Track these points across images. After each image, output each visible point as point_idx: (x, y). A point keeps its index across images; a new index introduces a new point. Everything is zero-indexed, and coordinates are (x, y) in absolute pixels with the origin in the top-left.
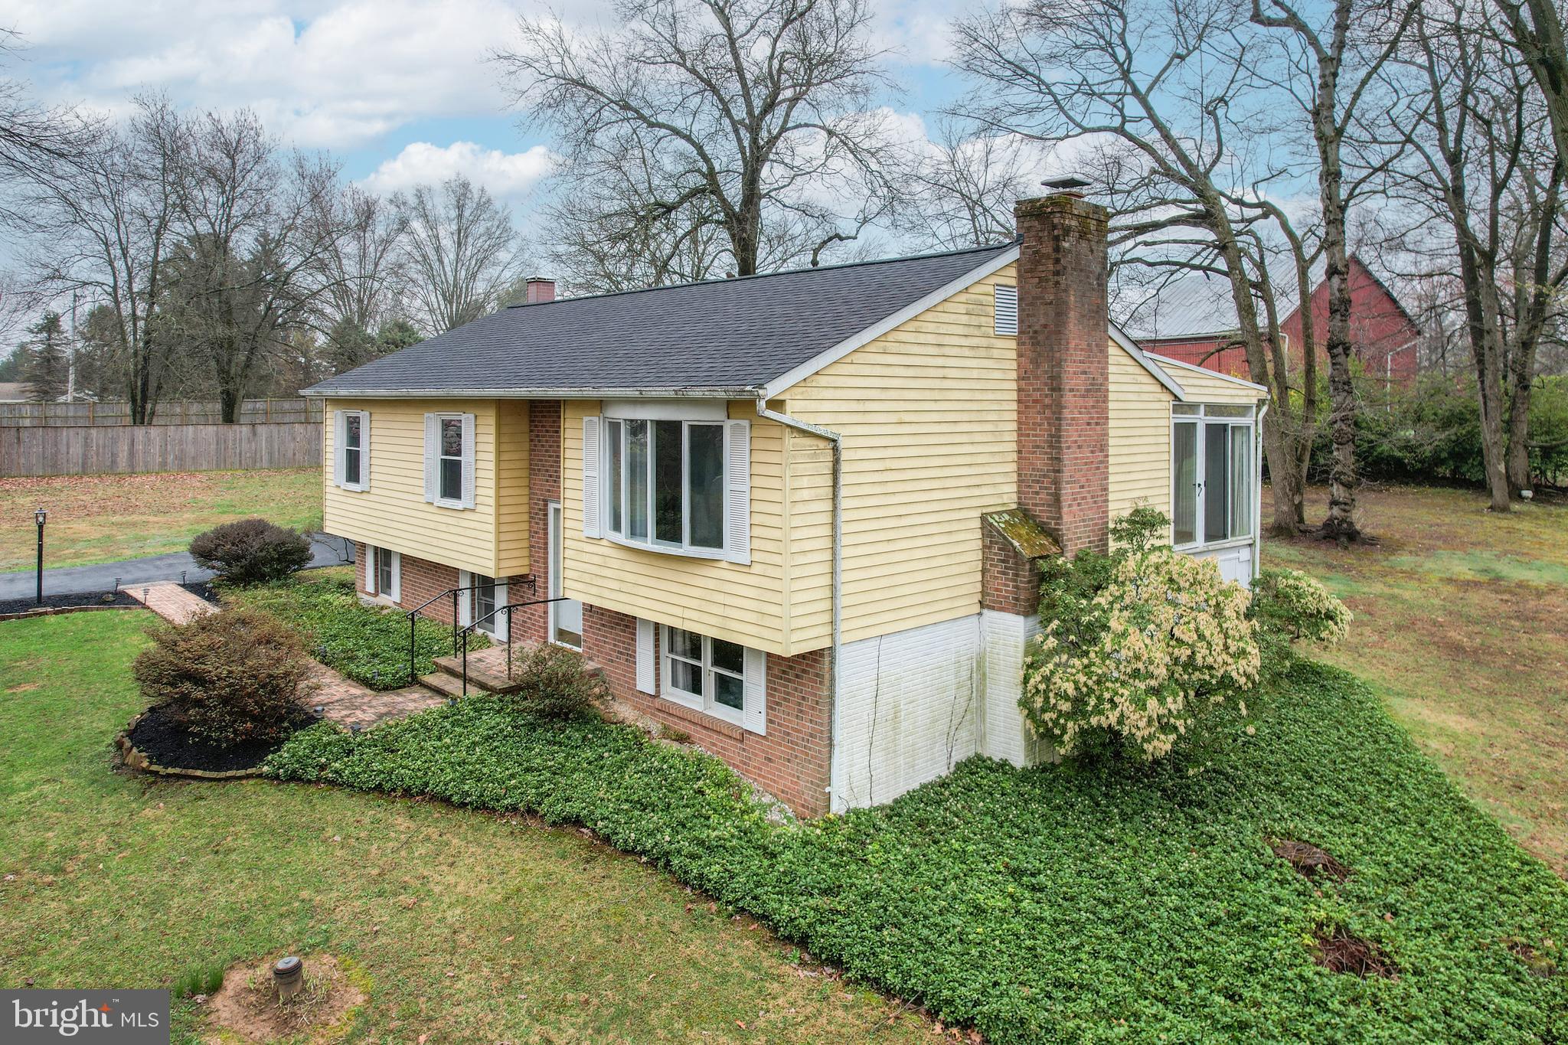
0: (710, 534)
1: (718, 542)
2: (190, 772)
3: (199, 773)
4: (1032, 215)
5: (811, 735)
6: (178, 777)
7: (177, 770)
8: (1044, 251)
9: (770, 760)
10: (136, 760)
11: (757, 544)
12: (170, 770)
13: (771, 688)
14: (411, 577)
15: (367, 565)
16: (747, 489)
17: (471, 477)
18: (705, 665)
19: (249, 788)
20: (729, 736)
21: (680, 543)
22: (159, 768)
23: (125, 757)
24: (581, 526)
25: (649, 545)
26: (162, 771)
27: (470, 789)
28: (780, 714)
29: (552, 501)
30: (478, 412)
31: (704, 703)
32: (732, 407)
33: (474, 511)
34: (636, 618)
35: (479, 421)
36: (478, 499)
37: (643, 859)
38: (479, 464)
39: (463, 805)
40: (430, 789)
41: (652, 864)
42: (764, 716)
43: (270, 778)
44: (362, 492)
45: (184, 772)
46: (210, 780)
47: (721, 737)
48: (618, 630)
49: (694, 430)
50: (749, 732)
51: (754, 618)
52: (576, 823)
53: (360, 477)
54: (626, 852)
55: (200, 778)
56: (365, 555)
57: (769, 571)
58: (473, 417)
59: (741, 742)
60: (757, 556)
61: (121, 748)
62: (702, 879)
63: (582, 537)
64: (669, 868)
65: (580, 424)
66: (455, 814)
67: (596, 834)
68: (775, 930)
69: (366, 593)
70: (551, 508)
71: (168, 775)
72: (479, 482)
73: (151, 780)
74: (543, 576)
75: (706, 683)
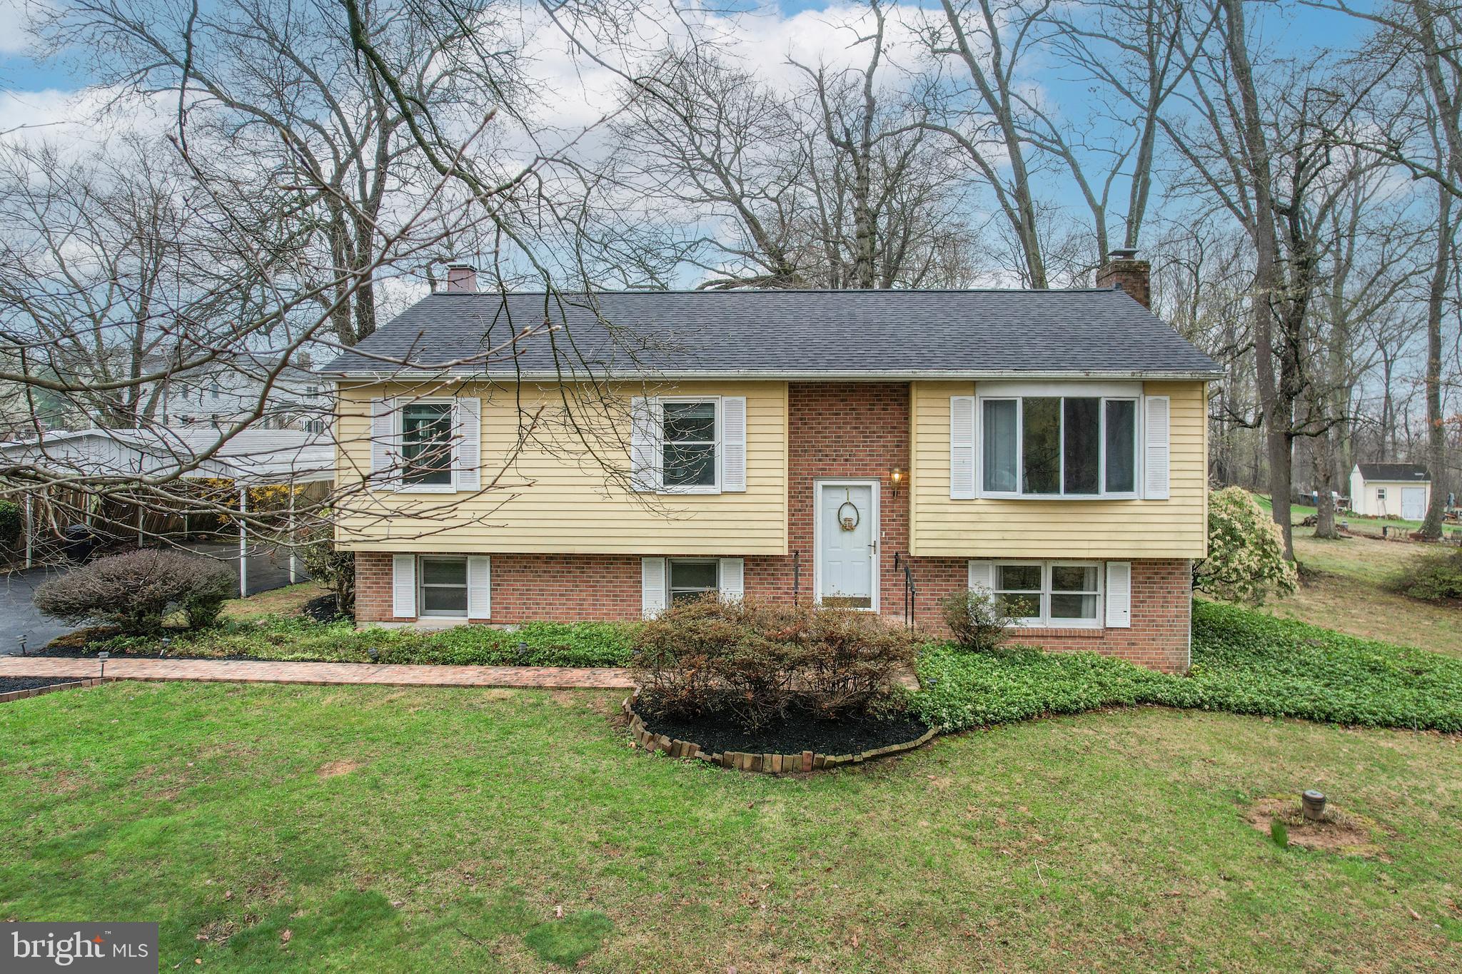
0: (1123, 480)
1: (1129, 486)
2: (887, 749)
3: (896, 747)
6: (874, 758)
7: (874, 752)
9: (1134, 644)
10: (798, 762)
11: (1176, 484)
12: (866, 754)
13: (1135, 592)
14: (518, 585)
15: (394, 585)
16: (1167, 445)
17: (739, 460)
18: (1046, 590)
19: (954, 745)
20: (1089, 637)
21: (1097, 492)
22: (849, 757)
23: (756, 767)
24: (944, 491)
25: (1062, 496)
26: (857, 758)
27: (1074, 698)
28: (1145, 608)
29: (821, 479)
30: (752, 394)
31: (1045, 621)
32: (1148, 386)
33: (743, 493)
34: (966, 567)
35: (752, 403)
36: (753, 482)
37: (1207, 707)
38: (752, 447)
39: (1077, 712)
40: (1052, 706)
41: (1211, 709)
42: (1129, 613)
43: (950, 733)
44: (458, 492)
45: (880, 751)
46: (908, 750)
47: (1078, 640)
48: (938, 581)
49: (1111, 404)
50: (1112, 629)
51: (1172, 537)
52: (1142, 700)
53: (454, 476)
54: (1192, 707)
55: (899, 752)
56: (389, 573)
57: (1189, 501)
58: (743, 399)
59: (1102, 638)
60: (1176, 492)
61: (726, 765)
62: (1255, 704)
63: (946, 500)
64: (1223, 707)
65: (942, 403)
66: (1080, 718)
67: (1160, 703)
68: (1310, 718)
69: (390, 620)
70: (818, 485)
71: (866, 760)
72: (753, 464)
73: (857, 769)
74: (810, 551)
75: (1046, 604)
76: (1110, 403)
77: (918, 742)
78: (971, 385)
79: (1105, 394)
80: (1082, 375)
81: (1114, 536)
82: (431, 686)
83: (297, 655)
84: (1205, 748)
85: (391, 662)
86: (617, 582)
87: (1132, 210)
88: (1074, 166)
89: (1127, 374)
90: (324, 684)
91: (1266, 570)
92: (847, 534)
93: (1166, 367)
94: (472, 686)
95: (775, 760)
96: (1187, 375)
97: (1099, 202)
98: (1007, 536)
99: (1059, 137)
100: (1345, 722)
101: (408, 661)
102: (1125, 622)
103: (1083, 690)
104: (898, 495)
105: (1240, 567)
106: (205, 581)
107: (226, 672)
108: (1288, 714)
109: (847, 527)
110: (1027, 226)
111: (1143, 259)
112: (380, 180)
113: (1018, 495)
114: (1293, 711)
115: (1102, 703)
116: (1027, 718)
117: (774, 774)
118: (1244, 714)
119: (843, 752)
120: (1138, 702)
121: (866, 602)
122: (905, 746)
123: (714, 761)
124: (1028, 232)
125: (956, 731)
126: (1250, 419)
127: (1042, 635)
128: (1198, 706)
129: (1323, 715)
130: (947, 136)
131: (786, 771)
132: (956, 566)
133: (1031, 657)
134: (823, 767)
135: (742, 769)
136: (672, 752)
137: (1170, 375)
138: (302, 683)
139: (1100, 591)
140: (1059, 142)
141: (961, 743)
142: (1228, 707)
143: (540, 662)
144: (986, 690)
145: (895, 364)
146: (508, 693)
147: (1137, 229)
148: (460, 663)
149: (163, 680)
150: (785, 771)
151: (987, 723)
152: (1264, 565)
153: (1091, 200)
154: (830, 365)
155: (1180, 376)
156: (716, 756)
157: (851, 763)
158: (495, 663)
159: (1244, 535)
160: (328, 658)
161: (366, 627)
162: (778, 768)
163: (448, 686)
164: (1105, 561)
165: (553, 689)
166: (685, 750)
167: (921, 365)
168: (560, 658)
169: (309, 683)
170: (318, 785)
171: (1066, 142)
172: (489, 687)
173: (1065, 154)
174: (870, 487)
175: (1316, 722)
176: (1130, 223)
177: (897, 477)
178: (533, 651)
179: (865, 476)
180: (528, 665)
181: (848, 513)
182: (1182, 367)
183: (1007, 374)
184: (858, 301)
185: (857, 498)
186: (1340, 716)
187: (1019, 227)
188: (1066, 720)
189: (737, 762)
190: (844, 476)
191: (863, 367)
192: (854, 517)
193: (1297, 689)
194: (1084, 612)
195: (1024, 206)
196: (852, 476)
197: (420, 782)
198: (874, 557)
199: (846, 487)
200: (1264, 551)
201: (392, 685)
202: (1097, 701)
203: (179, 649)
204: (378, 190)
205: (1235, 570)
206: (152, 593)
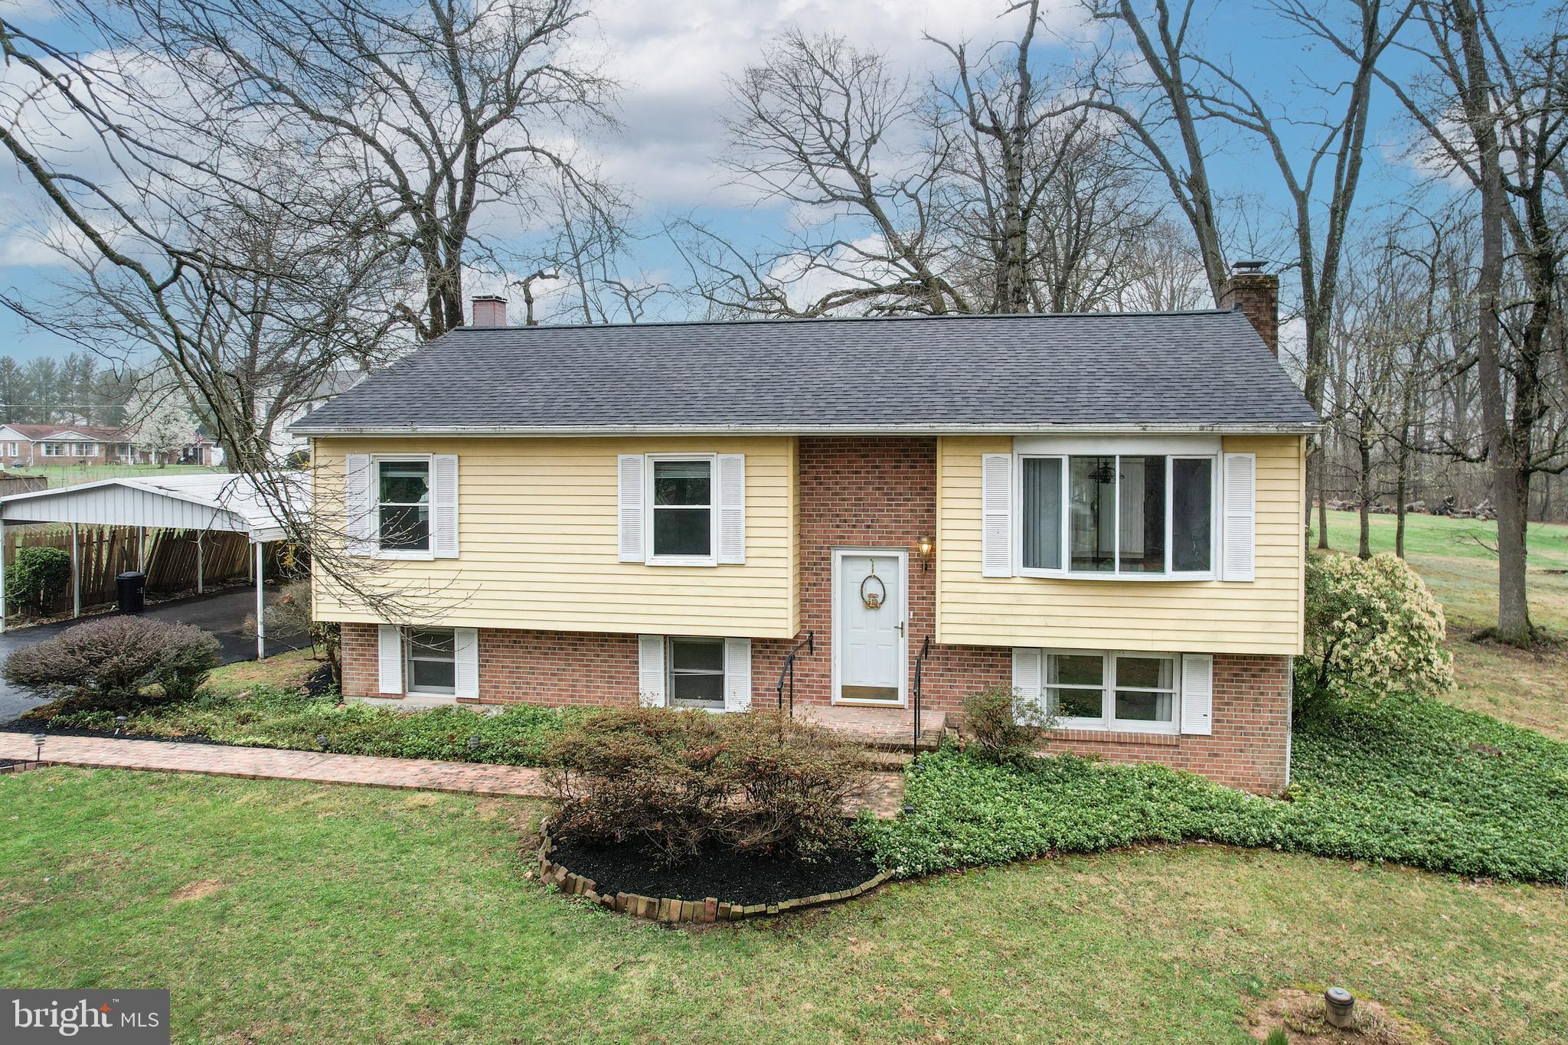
1: (1205, 565)
2: (812, 899)
3: (825, 897)
4: (1251, 289)
5: (1271, 723)
6: (794, 910)
7: (794, 902)
8: (1263, 319)
9: (1216, 755)
10: (699, 910)
11: (1263, 562)
12: (782, 905)
13: (1218, 692)
14: (508, 662)
15: (380, 658)
16: (1252, 514)
17: (737, 528)
18: (1109, 687)
19: (904, 894)
20: (1160, 745)
21: (1162, 570)
22: (761, 907)
23: (650, 915)
24: (975, 567)
25: (1117, 575)
26: (771, 910)
27: (1093, 833)
28: (1230, 712)
29: (842, 548)
30: (750, 451)
31: (1108, 722)
32: (1227, 441)
33: (742, 565)
34: (1010, 656)
35: (751, 462)
36: (752, 552)
37: (1279, 847)
38: (753, 512)
39: (1096, 850)
40: (1060, 843)
41: (1285, 849)
42: (1210, 718)
43: (905, 879)
44: (436, 560)
45: (804, 901)
46: (843, 901)
47: (1146, 748)
48: (976, 671)
49: (1180, 465)
50: (1188, 736)
51: (1258, 627)
52: (1191, 836)
53: (432, 541)
54: (1258, 846)
55: (829, 903)
56: (374, 645)
57: (1280, 584)
58: (741, 457)
59: (1177, 746)
60: (1262, 573)
61: (617, 908)
62: (1346, 845)
63: (977, 577)
64: (1303, 847)
65: (974, 462)
66: (1097, 859)
67: (1216, 839)
68: (1421, 865)
69: (377, 696)
70: (837, 555)
71: (782, 911)
72: (753, 532)
73: (768, 923)
74: (827, 631)
75: (1109, 704)
76: (1178, 463)
77: (856, 891)
78: (1008, 441)
79: (1172, 452)
80: (1137, 429)
81: (1183, 625)
82: (359, 785)
83: (251, 739)
84: (1243, 907)
85: (341, 752)
86: (612, 662)
87: (1336, 197)
88: (1274, 142)
89: (1194, 428)
90: (254, 778)
91: (1411, 663)
92: (872, 613)
93: (1250, 418)
94: (401, 788)
95: (674, 906)
96: (1271, 429)
97: (1302, 187)
98: (1051, 621)
99: (1258, 109)
100: (1469, 873)
101: (359, 751)
102: (1203, 726)
103: (1108, 823)
104: (925, 567)
105: (1374, 658)
106: (174, 652)
107: (166, 758)
108: (1389, 859)
109: (872, 604)
110: (1203, 220)
111: (1272, 273)
112: (469, 191)
113: (1065, 572)
114: (1397, 856)
115: (1134, 839)
116: (1020, 858)
117: (669, 925)
118: (1330, 857)
119: (756, 901)
120: (1184, 836)
121: (892, 693)
122: (837, 895)
123: (603, 903)
124: (1205, 226)
125: (915, 876)
126: (1474, 452)
127: (1102, 740)
128: (1268, 844)
129: (1438, 863)
130: (1114, 116)
131: (685, 921)
132: (998, 657)
133: (1076, 770)
134: (731, 919)
135: (635, 914)
136: (566, 888)
137: (1250, 429)
138: (232, 775)
139: (1176, 689)
140: (1259, 115)
141: (917, 891)
142: (1308, 848)
143: (493, 759)
144: (977, 820)
145: (916, 416)
146: (433, 798)
147: (1343, 219)
148: (409, 757)
149: (96, 766)
150: (683, 920)
151: (962, 865)
152: (1410, 655)
153: (1292, 185)
154: (837, 418)
155: (1263, 430)
156: (607, 898)
157: (764, 915)
158: (445, 758)
159: (1387, 616)
160: (280, 743)
161: (351, 703)
162: (675, 916)
163: (377, 786)
164: (1182, 653)
165: (484, 795)
166: (579, 887)
167: (946, 418)
168: (512, 755)
169: (239, 776)
170: (160, 912)
171: (1266, 116)
172: (418, 789)
173: (1266, 129)
174: (896, 558)
175: (1429, 871)
176: (1334, 212)
177: (925, 548)
178: (487, 746)
179: (890, 546)
180: (479, 762)
181: (872, 588)
182: (1269, 418)
183: (1045, 428)
184: (915, 331)
185: (882, 570)
186: (1463, 865)
187: (1195, 221)
188: (1075, 861)
189: (631, 906)
190: (865, 545)
191: (875, 421)
192: (880, 592)
193: (1415, 823)
194: (1158, 714)
195: (1199, 196)
196: (875, 546)
197: (275, 911)
198: (901, 640)
199: (871, 558)
200: (1411, 637)
201: (320, 782)
202: (1126, 836)
203: (140, 725)
204: (467, 201)
205: (1370, 661)
206: (116, 666)
